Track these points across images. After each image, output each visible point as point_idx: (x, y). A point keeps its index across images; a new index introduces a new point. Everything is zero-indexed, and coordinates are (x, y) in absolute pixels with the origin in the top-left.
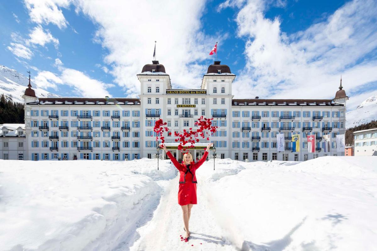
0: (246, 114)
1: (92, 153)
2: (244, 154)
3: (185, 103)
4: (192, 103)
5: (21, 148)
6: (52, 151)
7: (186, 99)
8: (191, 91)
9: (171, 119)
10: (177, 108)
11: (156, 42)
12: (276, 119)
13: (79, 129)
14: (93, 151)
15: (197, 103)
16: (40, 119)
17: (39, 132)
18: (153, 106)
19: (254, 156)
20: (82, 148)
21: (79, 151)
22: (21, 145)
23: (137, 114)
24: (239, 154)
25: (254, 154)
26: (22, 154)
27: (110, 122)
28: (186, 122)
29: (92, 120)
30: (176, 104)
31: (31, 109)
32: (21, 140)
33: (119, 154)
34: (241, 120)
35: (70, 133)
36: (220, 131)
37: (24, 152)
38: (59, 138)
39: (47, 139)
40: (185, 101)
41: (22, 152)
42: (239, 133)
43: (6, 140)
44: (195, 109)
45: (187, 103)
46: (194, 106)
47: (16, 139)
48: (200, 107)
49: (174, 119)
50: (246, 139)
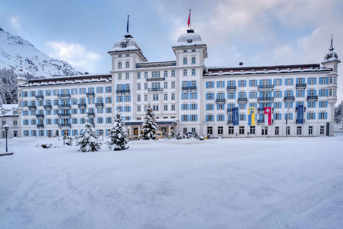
0: (220, 84)
1: (71, 130)
2: (219, 127)
3: (155, 77)
4: (162, 75)
5: (15, 126)
6: (39, 128)
7: (155, 72)
8: (160, 64)
9: (141, 94)
10: (147, 82)
11: (128, 16)
13: (60, 107)
14: (72, 128)
15: (167, 76)
16: (30, 99)
17: (29, 111)
18: (124, 81)
19: (230, 130)
20: (63, 125)
21: (61, 128)
22: (15, 123)
23: (109, 90)
24: (213, 128)
25: (230, 127)
26: (17, 131)
27: (86, 99)
28: (156, 96)
29: (70, 98)
30: (145, 77)
31: (22, 90)
32: (15, 119)
34: (215, 90)
35: (52, 111)
36: (190, 104)
37: (18, 130)
38: (44, 116)
39: (34, 117)
40: (155, 74)
41: (16, 130)
42: (213, 105)
43: (4, 119)
44: (165, 81)
45: (157, 77)
46: (164, 79)
47: (11, 119)
48: (169, 79)
49: (144, 93)
50: (221, 112)
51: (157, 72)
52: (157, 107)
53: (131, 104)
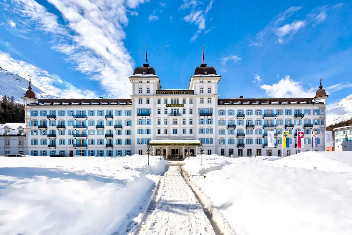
0: (231, 113)
1: (87, 150)
2: (230, 150)
3: (174, 103)
4: (181, 103)
5: (21, 146)
6: (50, 148)
7: (174, 99)
8: (179, 92)
9: (161, 118)
10: (166, 108)
12: (260, 117)
13: (75, 128)
14: (88, 148)
15: (185, 103)
16: (39, 119)
17: (38, 131)
18: (144, 106)
19: (239, 152)
20: (78, 146)
21: (75, 148)
22: (21, 143)
23: (129, 113)
24: (225, 150)
25: (239, 150)
26: (23, 152)
27: (103, 121)
28: (175, 121)
29: (87, 120)
30: (165, 103)
31: (31, 109)
32: (21, 138)
33: (113, 151)
34: (227, 118)
35: (66, 132)
36: (207, 129)
37: (24, 150)
38: (57, 136)
39: (46, 137)
40: (174, 101)
41: (22, 150)
42: (225, 130)
43: (7, 138)
44: (184, 108)
45: (176, 103)
47: (17, 138)
48: (187, 106)
49: (164, 117)
50: (231, 136)
51: (176, 99)
52: (176, 130)
53: (151, 127)
